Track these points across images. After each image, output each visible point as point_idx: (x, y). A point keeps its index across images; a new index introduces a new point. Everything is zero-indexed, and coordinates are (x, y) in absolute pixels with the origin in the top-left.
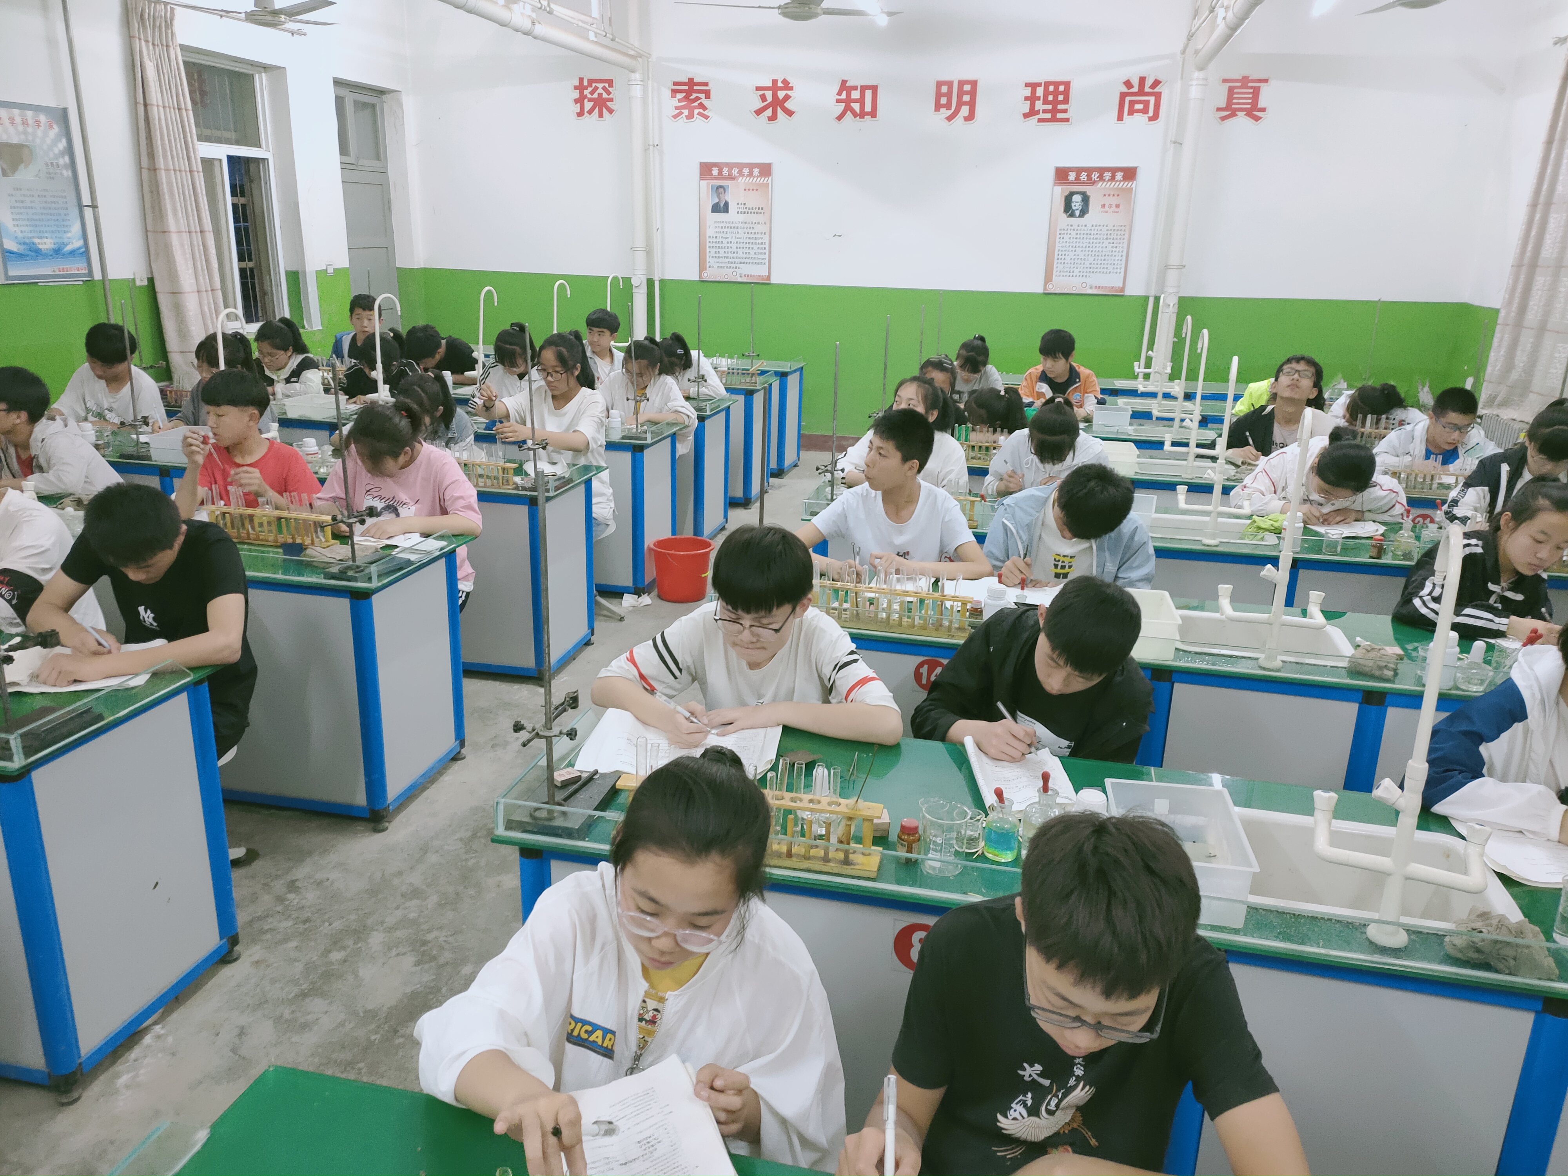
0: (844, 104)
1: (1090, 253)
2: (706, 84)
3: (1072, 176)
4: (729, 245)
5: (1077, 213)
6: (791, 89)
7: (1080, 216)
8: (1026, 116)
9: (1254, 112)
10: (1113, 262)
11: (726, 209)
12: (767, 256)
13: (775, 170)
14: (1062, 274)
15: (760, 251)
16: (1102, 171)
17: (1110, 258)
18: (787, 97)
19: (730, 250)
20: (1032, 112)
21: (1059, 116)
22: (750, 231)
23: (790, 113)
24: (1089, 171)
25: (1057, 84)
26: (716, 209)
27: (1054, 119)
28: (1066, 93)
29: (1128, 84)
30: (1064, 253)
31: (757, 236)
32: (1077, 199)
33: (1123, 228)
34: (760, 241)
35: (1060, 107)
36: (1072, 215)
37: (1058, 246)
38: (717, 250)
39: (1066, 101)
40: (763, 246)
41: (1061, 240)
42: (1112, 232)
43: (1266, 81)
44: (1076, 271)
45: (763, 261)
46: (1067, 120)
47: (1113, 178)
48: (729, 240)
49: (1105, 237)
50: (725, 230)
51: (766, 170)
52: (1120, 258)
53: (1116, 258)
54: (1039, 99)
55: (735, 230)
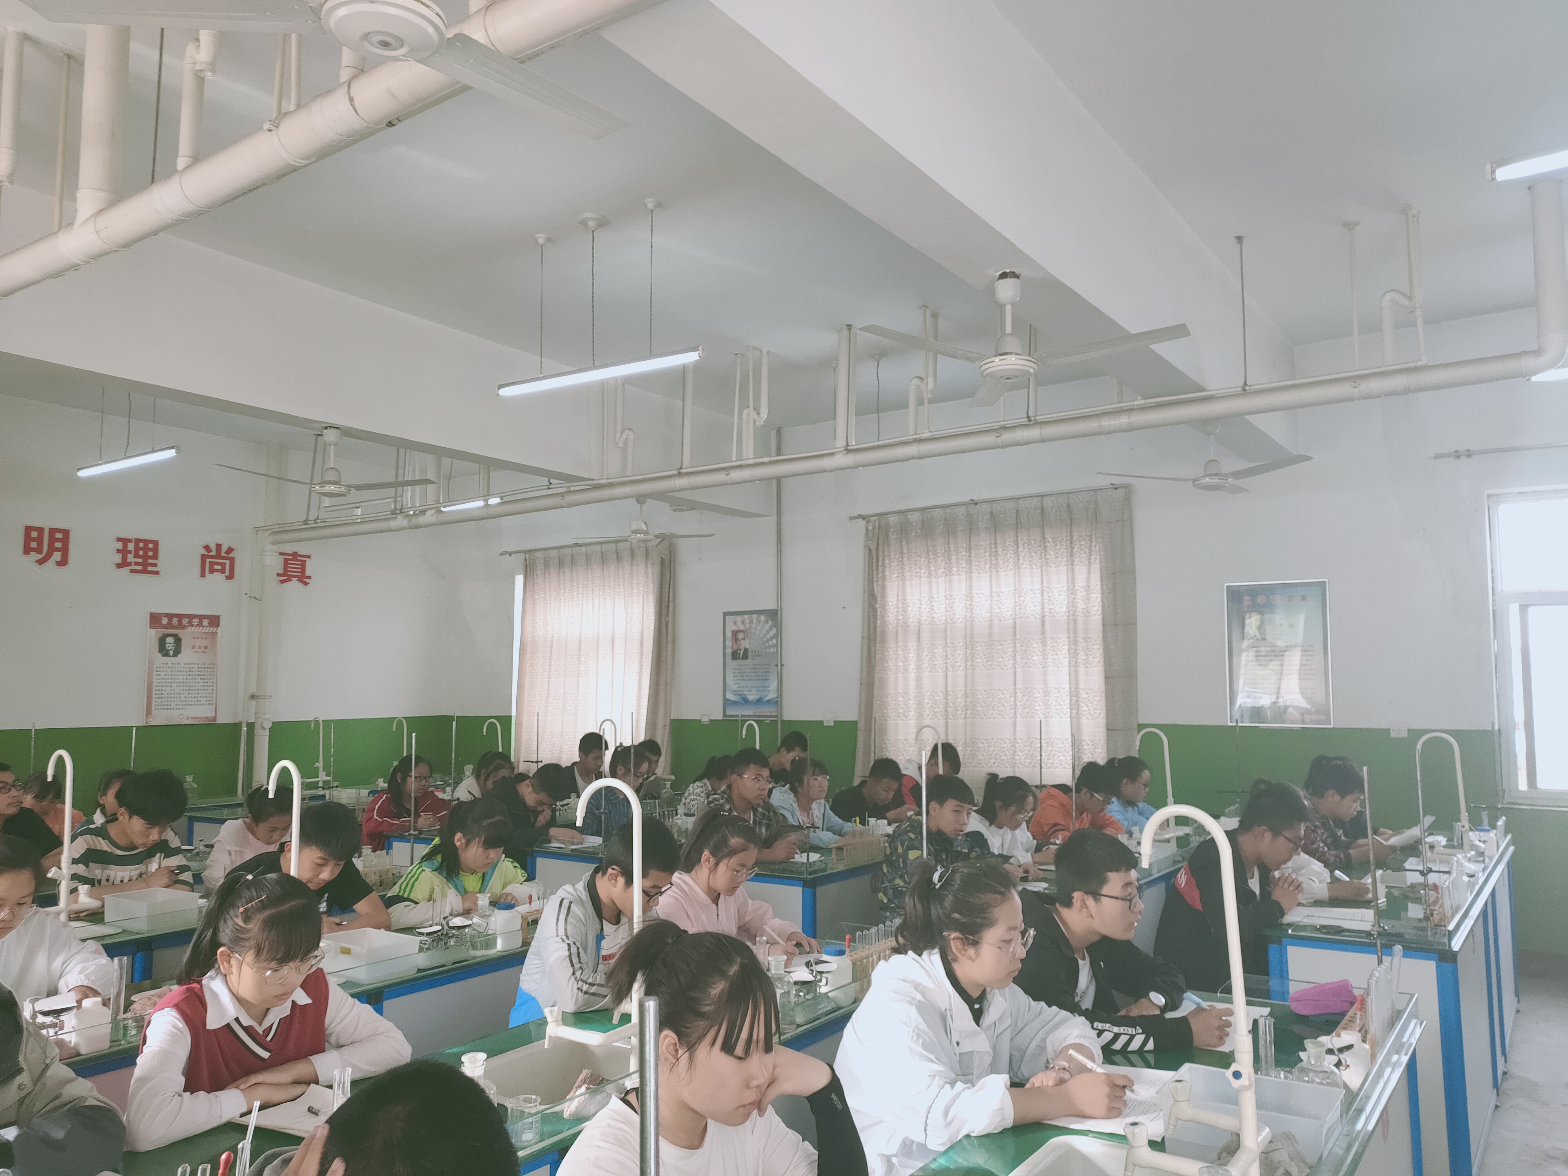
1: (184, 688)
3: (165, 621)
5: (171, 653)
7: (173, 656)
8: (119, 566)
9: (303, 579)
10: (206, 695)
14: (160, 707)
16: (191, 617)
17: (202, 691)
20: (124, 564)
21: (150, 568)
24: (180, 617)
25: (146, 542)
27: (144, 571)
28: (156, 550)
29: (207, 548)
30: (161, 688)
32: (170, 640)
33: (212, 666)
35: (150, 561)
36: (166, 655)
37: (155, 683)
39: (155, 557)
41: (158, 677)
42: (203, 669)
43: (309, 557)
44: (173, 704)
46: (157, 573)
47: (200, 624)
49: (197, 673)
52: (212, 691)
53: (209, 692)
54: (130, 552)
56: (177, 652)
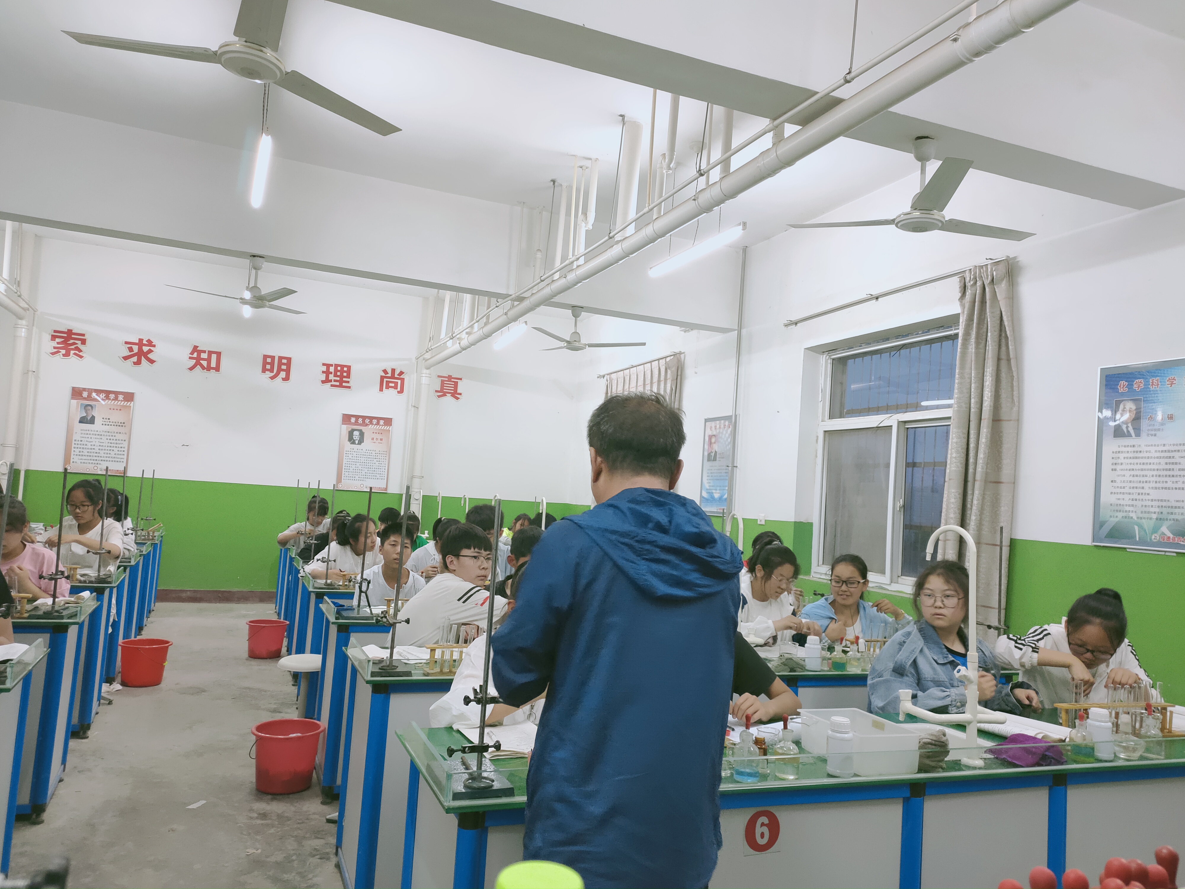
0: (195, 361)
1: (365, 466)
2: (83, 335)
3: (353, 420)
4: (93, 447)
5: (357, 442)
6: (154, 346)
7: (358, 444)
8: (323, 382)
9: (455, 394)
10: (379, 473)
11: (92, 421)
12: (125, 457)
13: (136, 397)
14: (347, 478)
15: (120, 453)
16: (371, 418)
17: (378, 470)
18: (150, 351)
19: (93, 451)
20: (327, 381)
21: (344, 384)
22: (112, 438)
23: (152, 362)
24: (364, 418)
25: (343, 366)
26: (82, 421)
27: (341, 386)
28: (349, 372)
30: (348, 465)
31: (118, 442)
32: (356, 433)
33: (385, 453)
34: (120, 446)
35: (344, 379)
36: (353, 443)
37: (345, 461)
38: (81, 450)
39: (348, 376)
40: (123, 449)
41: (347, 458)
42: (379, 455)
43: (461, 379)
44: (357, 477)
45: (122, 460)
46: (349, 387)
47: (378, 424)
48: (93, 444)
49: (374, 457)
50: (90, 436)
51: (129, 397)
52: (384, 470)
53: (382, 470)
54: (331, 373)
55: (100, 437)
56: (361, 441)
